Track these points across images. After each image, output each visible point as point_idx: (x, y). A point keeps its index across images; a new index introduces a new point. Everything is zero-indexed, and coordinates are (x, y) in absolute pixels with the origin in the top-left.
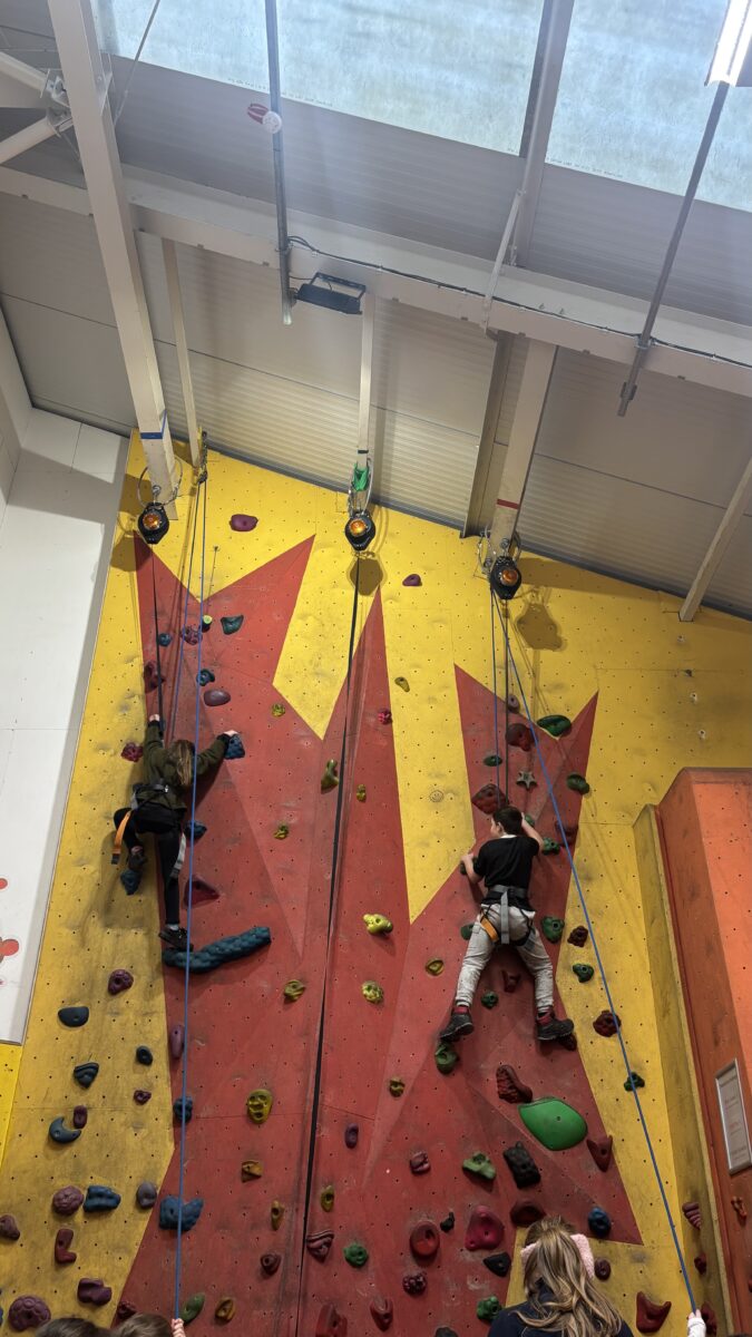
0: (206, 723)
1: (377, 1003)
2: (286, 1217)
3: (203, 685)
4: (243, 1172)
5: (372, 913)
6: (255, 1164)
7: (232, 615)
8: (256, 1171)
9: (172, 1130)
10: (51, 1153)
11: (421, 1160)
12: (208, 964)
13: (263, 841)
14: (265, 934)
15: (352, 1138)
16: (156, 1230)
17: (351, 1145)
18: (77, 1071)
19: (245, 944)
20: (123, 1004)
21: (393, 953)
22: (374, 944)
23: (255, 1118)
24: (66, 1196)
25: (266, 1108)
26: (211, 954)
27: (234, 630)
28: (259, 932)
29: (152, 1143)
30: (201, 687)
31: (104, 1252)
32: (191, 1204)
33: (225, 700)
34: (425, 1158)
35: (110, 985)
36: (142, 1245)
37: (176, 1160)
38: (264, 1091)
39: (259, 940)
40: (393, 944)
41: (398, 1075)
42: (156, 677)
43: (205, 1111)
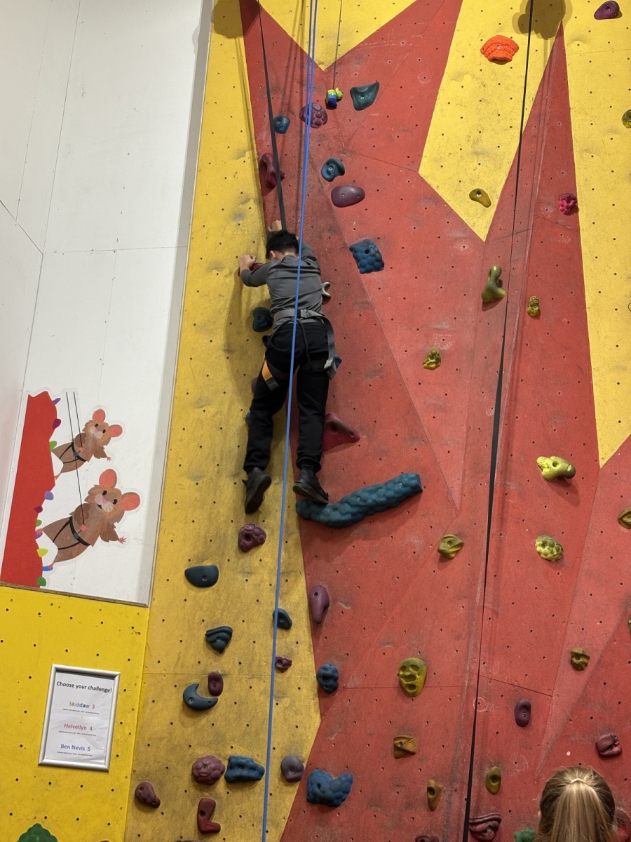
0: (335, 229)
1: (555, 561)
2: (443, 797)
3: (331, 180)
4: (396, 748)
5: (548, 456)
6: (410, 739)
7: (363, 84)
8: (409, 747)
9: (317, 700)
10: (188, 721)
11: (609, 743)
12: (348, 517)
13: (409, 371)
14: (414, 482)
15: (523, 715)
16: (304, 805)
17: (523, 724)
18: (209, 635)
19: (391, 493)
20: (257, 563)
21: (577, 504)
22: (551, 491)
23: (407, 690)
24: (205, 766)
25: (420, 678)
26: (352, 506)
27: (367, 104)
28: (406, 480)
29: (296, 713)
30: (328, 184)
31: (250, 824)
32: (339, 779)
33: (358, 198)
34: (615, 741)
35: (239, 541)
36: (290, 820)
37: (322, 733)
38: (417, 661)
39: (407, 489)
40: (576, 492)
41: (580, 646)
42: (273, 174)
43: (352, 681)
